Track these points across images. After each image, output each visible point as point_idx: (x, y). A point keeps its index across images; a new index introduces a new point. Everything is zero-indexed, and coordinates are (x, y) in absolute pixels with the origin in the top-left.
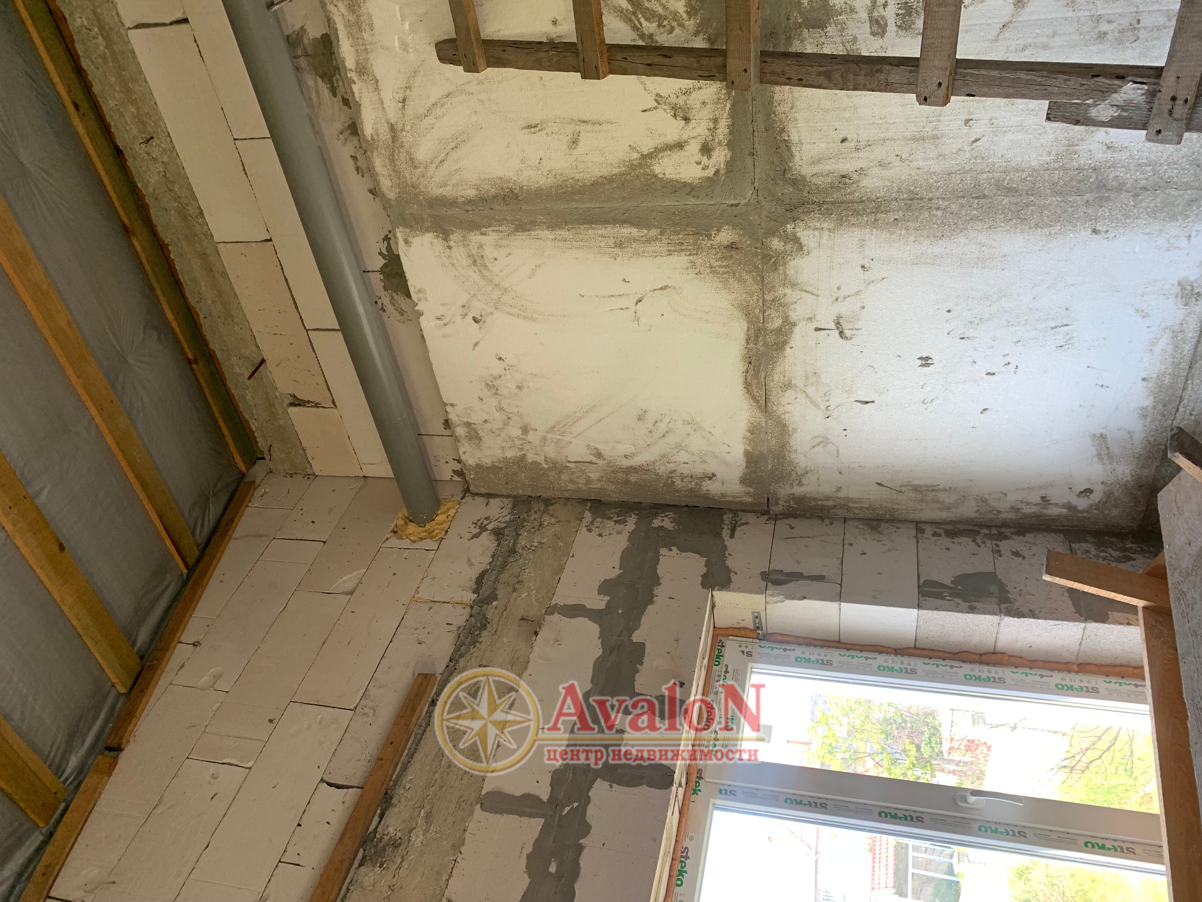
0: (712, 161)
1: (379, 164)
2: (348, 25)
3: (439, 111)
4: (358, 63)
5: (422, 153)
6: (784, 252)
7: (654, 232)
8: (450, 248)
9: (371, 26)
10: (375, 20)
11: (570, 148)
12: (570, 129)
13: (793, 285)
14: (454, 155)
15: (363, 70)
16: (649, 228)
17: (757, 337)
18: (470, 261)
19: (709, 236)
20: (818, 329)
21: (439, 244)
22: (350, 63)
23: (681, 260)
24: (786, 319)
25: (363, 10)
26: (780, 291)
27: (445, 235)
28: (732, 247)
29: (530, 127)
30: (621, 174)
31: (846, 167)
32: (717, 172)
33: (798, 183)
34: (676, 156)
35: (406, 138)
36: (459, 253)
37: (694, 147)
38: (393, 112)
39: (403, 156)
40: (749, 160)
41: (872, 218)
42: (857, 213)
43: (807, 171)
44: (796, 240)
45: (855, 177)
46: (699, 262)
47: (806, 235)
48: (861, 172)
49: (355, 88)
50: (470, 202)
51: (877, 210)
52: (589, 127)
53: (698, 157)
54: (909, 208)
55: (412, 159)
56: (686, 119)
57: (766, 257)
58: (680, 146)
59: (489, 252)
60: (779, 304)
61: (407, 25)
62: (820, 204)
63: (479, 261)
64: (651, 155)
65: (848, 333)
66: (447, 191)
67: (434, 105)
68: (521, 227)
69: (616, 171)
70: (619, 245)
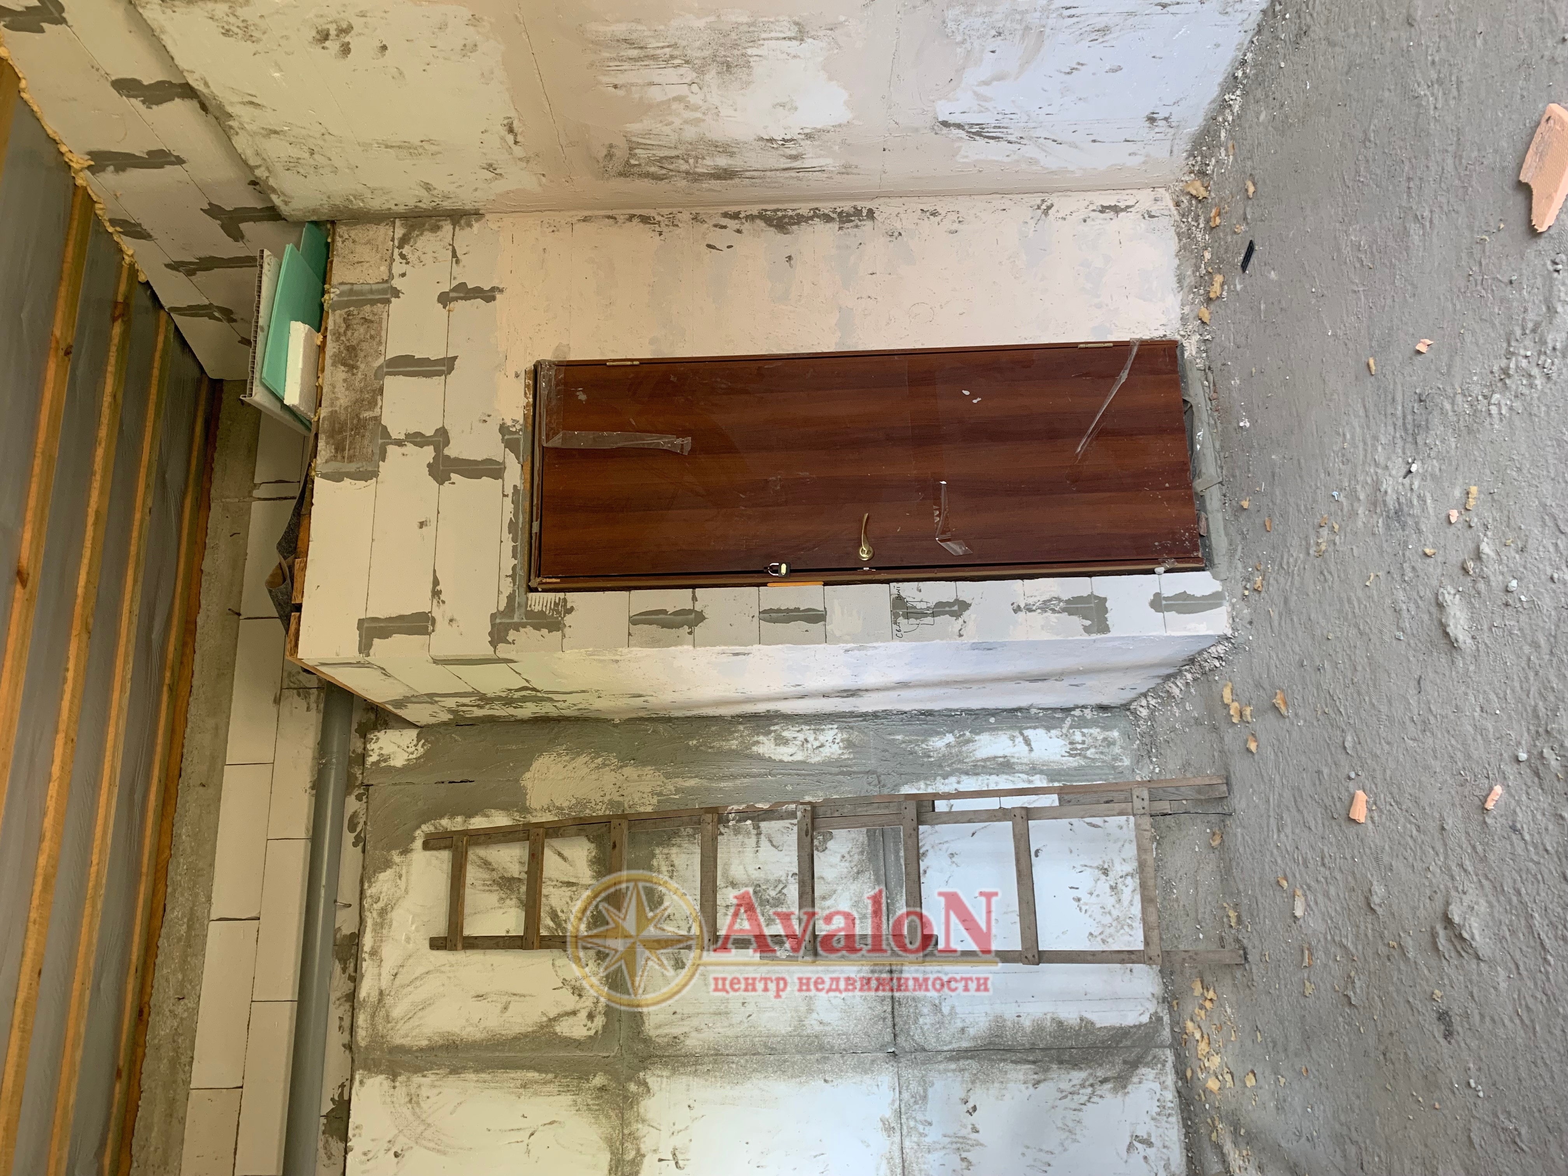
0: (593, 1025)
1: (362, 1019)
2: (375, 924)
3: (418, 983)
4: (372, 948)
5: (396, 1013)
6: (638, 1094)
7: (550, 1076)
8: (394, 1087)
9: (390, 926)
10: (394, 923)
11: (502, 1012)
12: (505, 999)
13: (644, 1121)
14: (420, 1014)
15: (374, 953)
16: (546, 1072)
17: (617, 1167)
18: (407, 1099)
19: (588, 1080)
20: (660, 1160)
21: (387, 1084)
22: (367, 948)
23: (567, 1099)
24: (638, 1150)
25: (389, 916)
26: (635, 1126)
27: (394, 1077)
28: (603, 1089)
29: (478, 996)
30: (533, 1032)
31: (676, 1031)
32: (597, 1032)
33: (647, 1041)
34: (571, 1020)
35: (388, 1001)
36: (401, 1092)
37: (583, 1014)
38: (384, 984)
39: (382, 1013)
40: (617, 1025)
41: (693, 1069)
42: (684, 1065)
43: (653, 1033)
44: (645, 1084)
45: (682, 1038)
46: (579, 1100)
47: (651, 1081)
48: (685, 1034)
49: (364, 964)
50: (421, 1050)
51: (696, 1063)
52: (517, 998)
53: (585, 1021)
54: (715, 1062)
55: (388, 1016)
56: (580, 996)
57: (626, 1098)
58: (574, 1013)
59: (424, 1092)
60: (633, 1137)
61: (414, 927)
62: (661, 1057)
63: (414, 1099)
64: (555, 1019)
65: (681, 1163)
66: (406, 1042)
67: (416, 979)
68: (455, 1071)
69: (530, 1029)
70: (524, 1086)
